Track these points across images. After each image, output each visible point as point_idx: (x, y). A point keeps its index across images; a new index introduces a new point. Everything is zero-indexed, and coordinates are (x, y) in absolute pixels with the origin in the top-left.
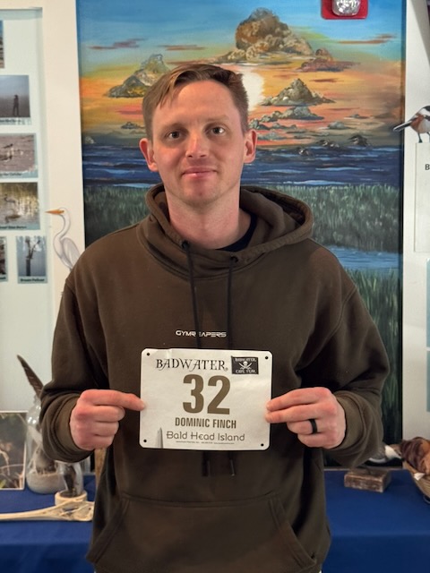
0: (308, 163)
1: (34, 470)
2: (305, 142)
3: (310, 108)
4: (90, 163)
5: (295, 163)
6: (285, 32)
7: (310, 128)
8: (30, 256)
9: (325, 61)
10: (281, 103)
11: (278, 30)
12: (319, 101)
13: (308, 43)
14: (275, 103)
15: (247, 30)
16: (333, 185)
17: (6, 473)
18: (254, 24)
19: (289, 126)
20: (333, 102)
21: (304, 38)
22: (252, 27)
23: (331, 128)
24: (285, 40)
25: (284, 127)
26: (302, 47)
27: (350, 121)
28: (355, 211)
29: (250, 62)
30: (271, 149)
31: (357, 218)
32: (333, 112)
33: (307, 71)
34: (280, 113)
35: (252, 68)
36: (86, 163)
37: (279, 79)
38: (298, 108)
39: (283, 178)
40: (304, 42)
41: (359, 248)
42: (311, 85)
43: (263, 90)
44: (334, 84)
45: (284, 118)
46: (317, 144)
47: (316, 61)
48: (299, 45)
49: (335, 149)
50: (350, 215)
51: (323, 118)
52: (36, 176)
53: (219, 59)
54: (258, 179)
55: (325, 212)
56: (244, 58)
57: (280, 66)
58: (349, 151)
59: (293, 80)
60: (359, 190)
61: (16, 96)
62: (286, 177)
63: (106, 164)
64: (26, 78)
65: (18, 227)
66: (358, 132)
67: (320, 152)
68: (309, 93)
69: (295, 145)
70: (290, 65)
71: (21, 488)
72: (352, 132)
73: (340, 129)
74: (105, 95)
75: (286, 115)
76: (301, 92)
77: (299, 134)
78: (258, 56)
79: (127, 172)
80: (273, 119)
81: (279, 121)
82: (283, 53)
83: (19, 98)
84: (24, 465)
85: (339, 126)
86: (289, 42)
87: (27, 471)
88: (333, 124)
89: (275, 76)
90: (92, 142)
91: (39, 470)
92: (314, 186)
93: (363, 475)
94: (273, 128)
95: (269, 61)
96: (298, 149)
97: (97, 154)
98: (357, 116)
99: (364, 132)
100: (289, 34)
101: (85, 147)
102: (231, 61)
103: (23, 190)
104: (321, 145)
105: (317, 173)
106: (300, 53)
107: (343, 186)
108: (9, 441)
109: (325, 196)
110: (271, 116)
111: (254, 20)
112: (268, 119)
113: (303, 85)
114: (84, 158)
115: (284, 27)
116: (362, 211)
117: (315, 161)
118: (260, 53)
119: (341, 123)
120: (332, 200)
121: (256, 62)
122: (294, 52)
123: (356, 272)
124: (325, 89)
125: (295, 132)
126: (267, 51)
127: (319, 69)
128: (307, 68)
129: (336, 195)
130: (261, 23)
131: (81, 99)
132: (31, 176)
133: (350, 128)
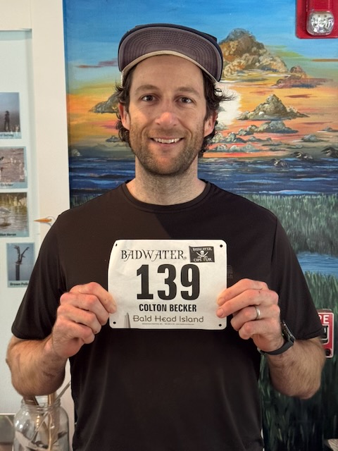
0: (283, 174)
2: (280, 154)
3: (284, 122)
4: (77, 174)
5: (270, 174)
6: (261, 51)
7: (284, 141)
8: (20, 262)
9: (299, 78)
10: (256, 118)
11: (255, 49)
12: (293, 115)
13: (283, 62)
14: (251, 117)
15: (225, 49)
16: (306, 194)
18: (231, 43)
19: (265, 139)
20: (307, 116)
21: (279, 57)
22: (230, 46)
23: (305, 141)
24: (261, 58)
25: (260, 140)
26: (277, 64)
27: (322, 134)
28: (327, 219)
29: (228, 79)
30: (247, 161)
31: (330, 226)
32: (306, 126)
33: (282, 88)
34: (256, 127)
35: (230, 85)
36: (73, 174)
37: (256, 95)
38: (273, 122)
39: (258, 189)
40: (279, 60)
41: (332, 254)
42: (285, 101)
43: (240, 106)
44: (308, 99)
45: (260, 132)
46: (290, 156)
47: (290, 78)
48: (275, 63)
49: (308, 161)
50: (323, 223)
51: (297, 132)
52: (26, 187)
54: (235, 189)
55: (298, 219)
57: (256, 83)
58: (322, 163)
59: (269, 96)
60: (332, 199)
61: (8, 112)
62: (261, 187)
63: (92, 175)
64: (17, 94)
65: (9, 235)
66: (330, 144)
67: (294, 164)
68: (284, 108)
69: (270, 157)
70: (266, 82)
72: (325, 144)
73: (313, 142)
74: (90, 111)
75: (261, 128)
76: (276, 108)
77: (274, 147)
78: (235, 74)
79: (111, 182)
80: (248, 133)
81: (255, 135)
82: (259, 70)
83: (10, 114)
85: (313, 139)
86: (265, 60)
88: (307, 137)
89: (251, 93)
90: (79, 154)
92: (288, 195)
94: (249, 140)
95: (245, 78)
96: (274, 160)
97: (84, 165)
98: (330, 130)
99: (336, 144)
100: (265, 53)
101: (72, 159)
104: (294, 157)
106: (275, 71)
107: (316, 195)
109: (298, 205)
110: (248, 130)
111: (231, 40)
112: (245, 133)
113: (278, 101)
114: (71, 170)
115: (260, 46)
116: (335, 219)
118: (237, 71)
119: (315, 136)
120: (306, 209)
121: (233, 80)
122: (269, 69)
123: (329, 277)
124: (299, 104)
125: (270, 145)
126: (244, 69)
127: (293, 86)
128: (282, 84)
129: (310, 204)
130: (239, 42)
131: (69, 115)
132: (21, 187)
133: (322, 141)
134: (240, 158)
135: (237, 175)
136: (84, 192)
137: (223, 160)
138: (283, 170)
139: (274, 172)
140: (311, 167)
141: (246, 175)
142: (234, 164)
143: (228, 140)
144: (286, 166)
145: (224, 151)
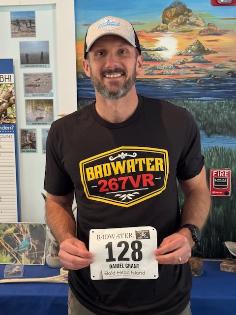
0: (202, 88)
1: (50, 255)
2: (201, 75)
3: (203, 56)
5: (195, 88)
6: (190, 14)
7: (203, 68)
9: (213, 30)
10: (187, 54)
11: (186, 12)
12: (209, 52)
13: (203, 20)
14: (184, 54)
15: (169, 13)
16: (219, 100)
17: (35, 256)
18: (172, 9)
19: (192, 67)
20: (217, 53)
21: (201, 17)
22: (171, 11)
23: (216, 67)
24: (190, 18)
25: (188, 68)
26: (200, 22)
27: (226, 63)
28: (229, 115)
29: (170, 31)
30: (181, 80)
31: (230, 119)
32: (217, 58)
33: (202, 35)
34: (187, 60)
35: (171, 35)
36: (79, 89)
37: (186, 40)
38: (197, 57)
40: (200, 19)
41: (231, 136)
42: (204, 44)
43: (177, 47)
44: (218, 42)
45: (189, 62)
46: (207, 77)
47: (207, 30)
48: (198, 21)
49: (218, 79)
50: (226, 117)
51: (211, 62)
52: (53, 96)
53: (152, 30)
55: (211, 115)
56: (167, 29)
57: (187, 33)
58: (226, 81)
59: (194, 41)
60: (232, 103)
61: (42, 52)
62: (189, 96)
64: (47, 42)
65: (43, 124)
66: (231, 69)
67: (209, 82)
68: (204, 48)
69: (195, 77)
70: (193, 32)
71: (43, 264)
72: (228, 70)
73: (221, 68)
75: (190, 60)
76: (199, 48)
77: (197, 71)
78: (174, 28)
80: (182, 63)
81: (186, 64)
82: (189, 26)
84: (45, 252)
85: (221, 66)
86: (192, 19)
87: (46, 255)
88: (217, 65)
89: (184, 39)
90: (83, 77)
91: (52, 255)
92: (205, 101)
93: (231, 264)
94: (183, 68)
95: (181, 30)
96: (197, 80)
98: (231, 61)
99: (235, 70)
100: (192, 15)
102: (159, 31)
103: (46, 104)
104: (209, 77)
105: (207, 93)
106: (198, 26)
107: (222, 100)
108: (37, 239)
109: (211, 106)
110: (182, 61)
111: (172, 7)
112: (180, 63)
113: (200, 44)
115: (189, 11)
116: (233, 114)
117: (206, 86)
118: (176, 26)
119: (222, 64)
120: (216, 109)
121: (173, 31)
122: (195, 25)
123: (229, 149)
124: (213, 46)
125: (195, 70)
126: (180, 25)
127: (209, 35)
128: (202, 34)
129: (218, 106)
130: (177, 9)
131: (77, 54)
132: (50, 96)
133: (226, 67)
134: (177, 78)
135: (175, 89)
136: (85, 99)
137: (167, 80)
138: (203, 85)
139: (197, 86)
140: (219, 84)
141: (180, 89)
142: (173, 82)
143: (170, 68)
144: (204, 83)
145: (167, 74)
